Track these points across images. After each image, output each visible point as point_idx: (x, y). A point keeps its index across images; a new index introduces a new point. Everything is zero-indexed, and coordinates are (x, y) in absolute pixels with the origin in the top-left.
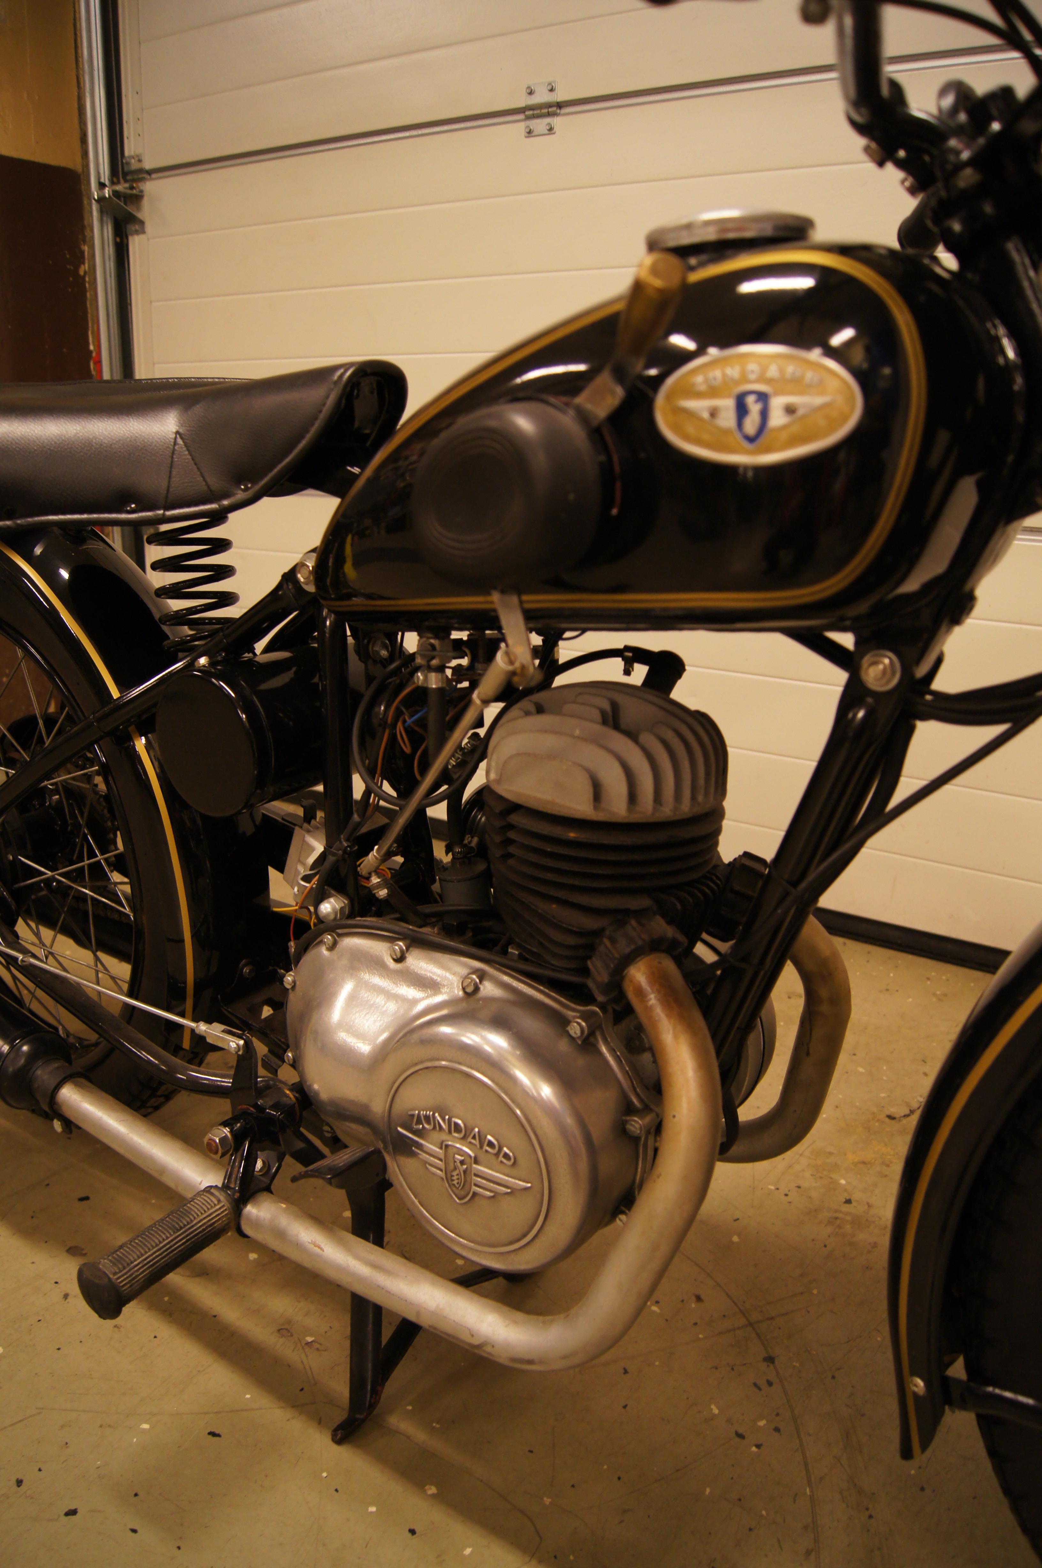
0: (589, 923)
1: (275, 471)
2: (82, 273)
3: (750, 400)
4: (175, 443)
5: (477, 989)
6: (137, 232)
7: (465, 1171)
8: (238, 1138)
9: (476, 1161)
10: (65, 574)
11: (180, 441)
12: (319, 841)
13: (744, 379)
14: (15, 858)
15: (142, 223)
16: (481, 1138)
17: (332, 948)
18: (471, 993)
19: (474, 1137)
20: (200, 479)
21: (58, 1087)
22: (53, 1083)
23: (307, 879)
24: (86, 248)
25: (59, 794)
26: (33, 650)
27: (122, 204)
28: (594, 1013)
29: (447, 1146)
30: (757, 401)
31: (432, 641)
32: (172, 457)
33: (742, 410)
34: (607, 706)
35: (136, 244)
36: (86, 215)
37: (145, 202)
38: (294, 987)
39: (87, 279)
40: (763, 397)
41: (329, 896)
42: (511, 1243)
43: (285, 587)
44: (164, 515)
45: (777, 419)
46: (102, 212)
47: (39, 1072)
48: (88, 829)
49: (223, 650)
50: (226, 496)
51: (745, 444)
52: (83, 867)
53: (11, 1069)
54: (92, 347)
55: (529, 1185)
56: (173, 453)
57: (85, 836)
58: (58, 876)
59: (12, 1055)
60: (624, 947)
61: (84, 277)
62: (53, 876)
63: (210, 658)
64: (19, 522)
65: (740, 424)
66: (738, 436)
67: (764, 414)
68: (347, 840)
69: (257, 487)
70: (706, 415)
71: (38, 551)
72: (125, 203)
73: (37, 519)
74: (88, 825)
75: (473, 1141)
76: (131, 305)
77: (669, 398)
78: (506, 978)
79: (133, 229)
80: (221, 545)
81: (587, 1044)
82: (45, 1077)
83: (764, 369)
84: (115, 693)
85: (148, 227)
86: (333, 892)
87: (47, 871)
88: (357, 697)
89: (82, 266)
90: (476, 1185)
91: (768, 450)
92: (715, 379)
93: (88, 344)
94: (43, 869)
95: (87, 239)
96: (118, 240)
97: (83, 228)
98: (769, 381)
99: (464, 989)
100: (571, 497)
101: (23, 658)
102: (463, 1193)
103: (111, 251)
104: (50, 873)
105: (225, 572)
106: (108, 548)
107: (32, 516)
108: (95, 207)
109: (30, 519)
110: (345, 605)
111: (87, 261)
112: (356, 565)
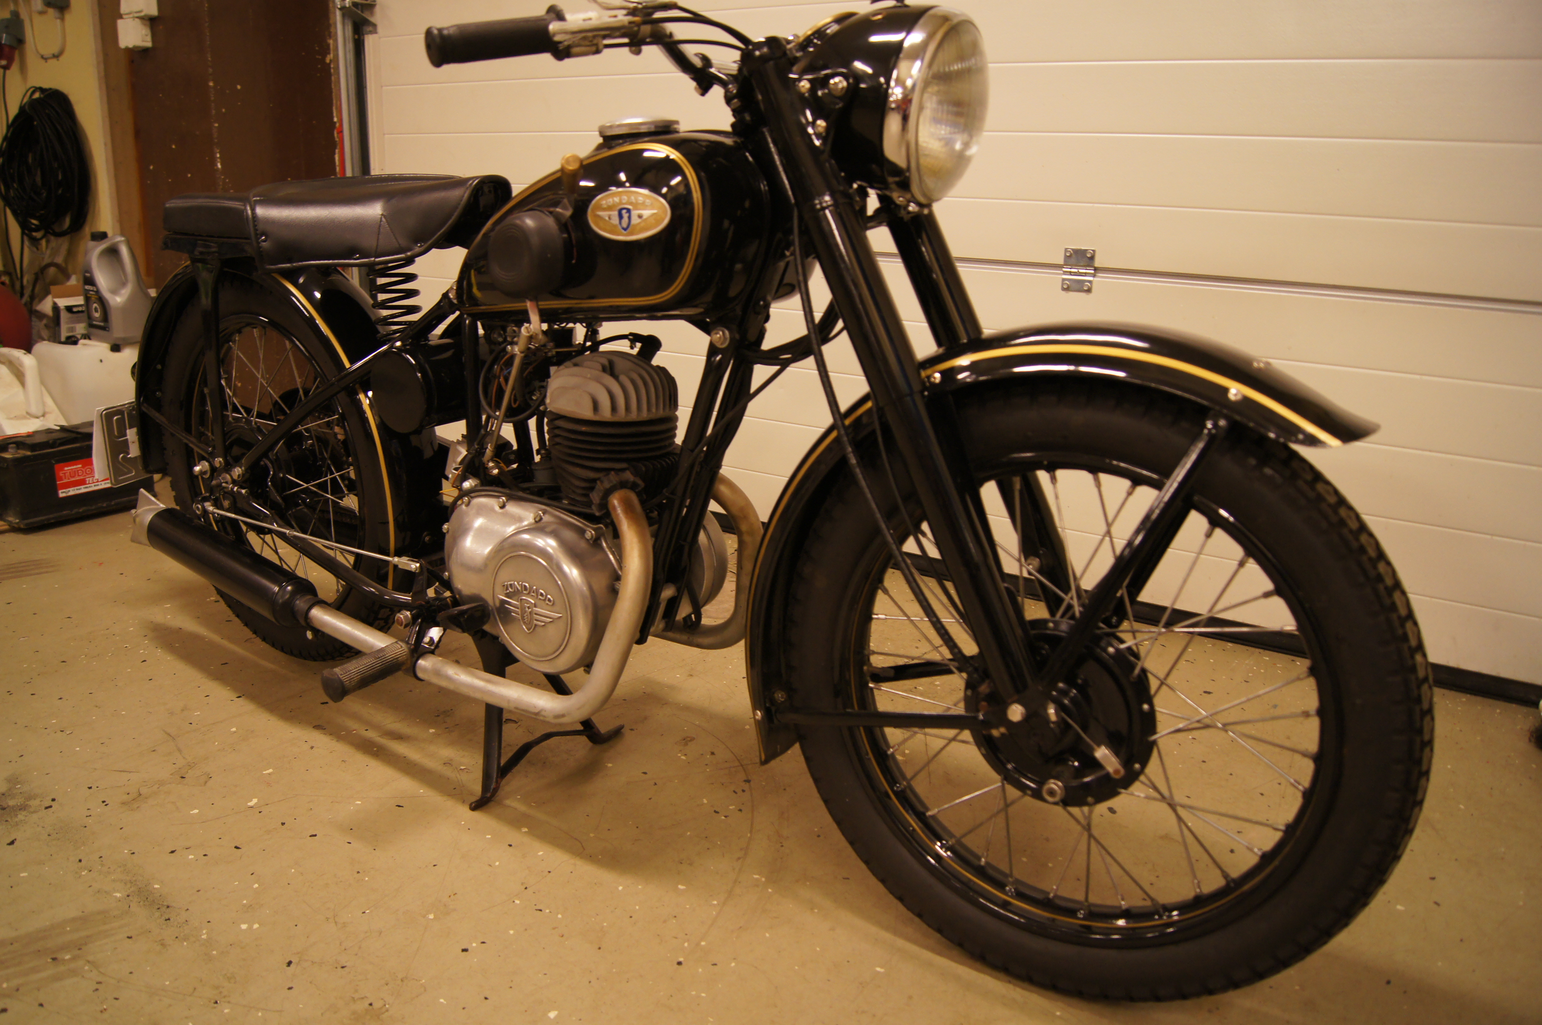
0: (592, 475)
1: (436, 237)
2: (328, 61)
3: (624, 212)
4: (381, 221)
5: (541, 519)
6: (371, 32)
7: (530, 613)
8: (414, 618)
9: (535, 606)
10: (318, 295)
11: (383, 219)
12: (463, 448)
13: (621, 203)
14: (284, 475)
15: (374, 26)
16: (537, 591)
17: (468, 505)
18: (538, 520)
19: (533, 592)
20: (394, 240)
21: (310, 608)
22: (306, 607)
23: (456, 469)
24: (331, 42)
25: (312, 440)
26: (298, 343)
27: (359, 12)
28: (601, 528)
29: (521, 599)
30: (626, 213)
31: (514, 328)
32: (379, 229)
33: (621, 217)
34: (606, 363)
35: (370, 41)
36: (331, 16)
37: (377, 9)
38: (448, 532)
39: (332, 66)
40: (629, 211)
41: (469, 479)
42: (555, 652)
43: (444, 301)
44: (374, 260)
45: (635, 220)
46: (344, 16)
47: (298, 602)
48: (331, 461)
49: (410, 338)
50: (409, 250)
51: (623, 231)
52: (327, 480)
53: (281, 601)
54: (335, 119)
55: (561, 615)
56: (380, 226)
57: (329, 465)
58: (311, 486)
59: (280, 593)
60: (607, 485)
61: (329, 64)
62: (307, 487)
63: (402, 342)
64: (294, 264)
65: (620, 223)
66: (620, 227)
67: (629, 218)
68: (478, 445)
69: (426, 246)
70: (607, 218)
71: (301, 280)
72: (362, 12)
73: (304, 263)
74: (330, 459)
75: (533, 594)
76: (366, 87)
77: (593, 211)
78: (557, 513)
79: (368, 30)
80: (411, 277)
81: (595, 543)
82: (302, 604)
83: (629, 198)
84: (347, 364)
85: (380, 29)
86: (471, 476)
87: (304, 484)
88: (484, 362)
89: (328, 56)
90: (536, 620)
91: (632, 234)
92: (610, 202)
93: (332, 117)
94: (302, 483)
95: (332, 34)
96: (356, 37)
97: (329, 26)
98: (631, 204)
99: (535, 519)
100: (549, 256)
101: (291, 349)
102: (530, 627)
103: (350, 46)
104: (306, 485)
105: (413, 293)
106: (343, 278)
107: (301, 262)
108: (338, 14)
109: (300, 263)
110: (476, 309)
111: (332, 52)
112: (479, 289)
